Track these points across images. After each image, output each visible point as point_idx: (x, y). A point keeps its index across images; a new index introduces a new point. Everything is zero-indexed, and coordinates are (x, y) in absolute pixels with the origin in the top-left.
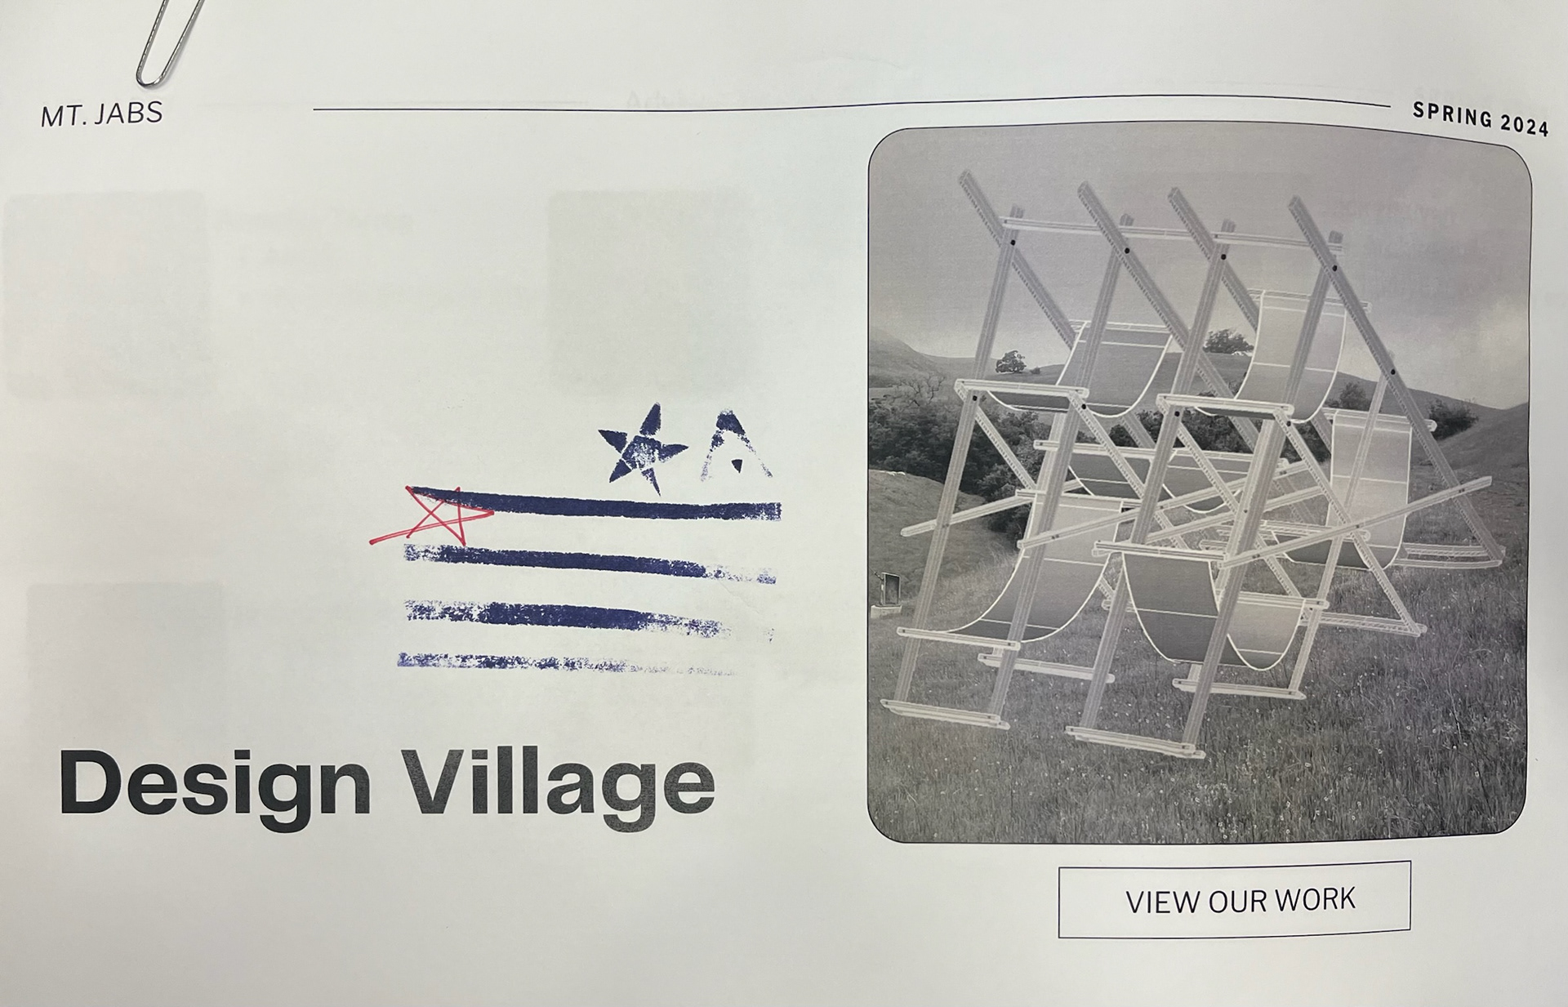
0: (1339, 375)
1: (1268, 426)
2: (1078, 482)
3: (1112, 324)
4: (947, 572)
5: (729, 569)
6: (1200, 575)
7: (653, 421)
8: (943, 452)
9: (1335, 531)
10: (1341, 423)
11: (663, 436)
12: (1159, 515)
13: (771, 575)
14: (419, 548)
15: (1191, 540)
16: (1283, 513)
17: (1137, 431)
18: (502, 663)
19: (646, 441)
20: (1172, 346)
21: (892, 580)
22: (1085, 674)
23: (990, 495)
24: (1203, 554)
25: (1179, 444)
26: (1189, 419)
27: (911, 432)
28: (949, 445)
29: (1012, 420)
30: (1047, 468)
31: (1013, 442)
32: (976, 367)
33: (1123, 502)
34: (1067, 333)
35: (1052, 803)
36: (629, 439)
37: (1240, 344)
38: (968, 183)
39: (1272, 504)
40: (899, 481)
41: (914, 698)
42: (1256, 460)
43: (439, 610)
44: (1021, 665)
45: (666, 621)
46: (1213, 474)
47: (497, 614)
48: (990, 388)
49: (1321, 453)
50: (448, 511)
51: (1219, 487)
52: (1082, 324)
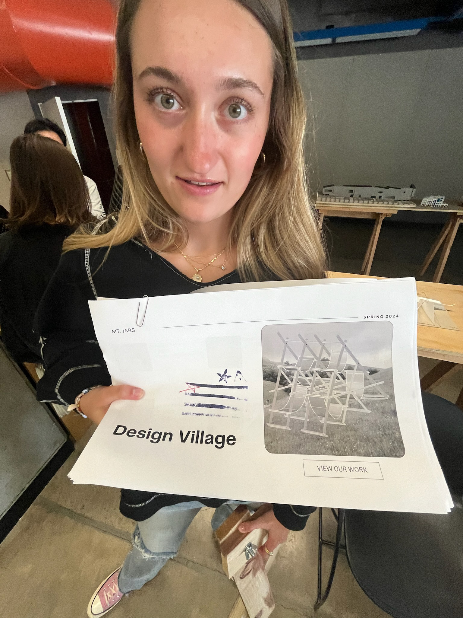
0: (347, 364)
1: (333, 373)
2: (299, 383)
3: (304, 356)
4: (277, 399)
5: (240, 398)
6: (323, 400)
7: (226, 372)
8: (276, 378)
9: (348, 393)
10: (347, 373)
11: (227, 374)
12: (314, 389)
13: (247, 399)
14: (187, 393)
15: (320, 394)
16: (337, 389)
17: (309, 374)
18: (200, 414)
19: (224, 375)
20: (315, 360)
21: (268, 400)
22: (303, 419)
23: (284, 385)
24: (323, 396)
25: (317, 377)
26: (318, 372)
27: (270, 374)
28: (277, 377)
29: (287, 372)
30: (294, 381)
31: (288, 376)
32: (281, 363)
33: (308, 387)
34: (296, 358)
35: (300, 445)
36: (222, 375)
37: (327, 360)
38: (279, 334)
39: (335, 387)
40: (268, 382)
41: (273, 423)
42: (331, 379)
43: (190, 404)
44: (292, 417)
45: (228, 407)
46: (323, 382)
47: (200, 405)
48: (283, 367)
49: (344, 378)
50: (192, 387)
51: (324, 384)
52: (299, 357)
